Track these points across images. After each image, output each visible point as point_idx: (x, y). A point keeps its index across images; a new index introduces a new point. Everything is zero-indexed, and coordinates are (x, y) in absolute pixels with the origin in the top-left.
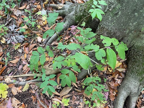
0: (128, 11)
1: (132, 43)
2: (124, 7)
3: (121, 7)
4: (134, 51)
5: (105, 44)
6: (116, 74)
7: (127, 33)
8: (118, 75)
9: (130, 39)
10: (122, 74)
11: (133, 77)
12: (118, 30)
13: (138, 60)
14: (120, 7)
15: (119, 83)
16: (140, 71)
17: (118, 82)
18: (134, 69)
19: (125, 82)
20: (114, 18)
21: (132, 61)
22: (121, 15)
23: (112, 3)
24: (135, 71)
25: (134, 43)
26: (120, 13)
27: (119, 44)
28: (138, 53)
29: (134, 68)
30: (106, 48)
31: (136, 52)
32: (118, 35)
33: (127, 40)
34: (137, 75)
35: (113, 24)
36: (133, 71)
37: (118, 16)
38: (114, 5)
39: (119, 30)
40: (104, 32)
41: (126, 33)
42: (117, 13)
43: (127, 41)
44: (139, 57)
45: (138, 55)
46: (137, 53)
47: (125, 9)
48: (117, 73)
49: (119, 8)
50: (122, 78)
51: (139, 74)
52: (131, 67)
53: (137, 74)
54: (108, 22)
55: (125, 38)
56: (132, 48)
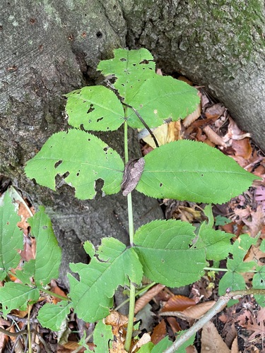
1: (113, 18)
4: (149, 25)
5: (100, 183)
6: (204, 133)
7: (58, 20)
8: (208, 129)
9: (94, 16)
10: (210, 112)
11: (247, 76)
12: (24, 59)
13: (192, 26)
15: (240, 137)
16: (236, 39)
17: (235, 137)
18: (219, 58)
19: (250, 113)
21: (182, 53)
24: (227, 60)
25: (119, 9)
27: (116, 92)
28: (169, 13)
29: (214, 59)
30: (134, 193)
31: (161, 18)
32: (50, 73)
33: (93, 36)
34: (248, 58)
36: (225, 68)
39: (23, 54)
40: (11, 136)
41: (53, 23)
43: (99, 35)
44: (187, 16)
45: (176, 16)
46: (166, 16)
48: (200, 129)
50: (223, 118)
51: (244, 50)
52: (200, 68)
53: (244, 57)
55: (80, 37)
56: (135, 29)
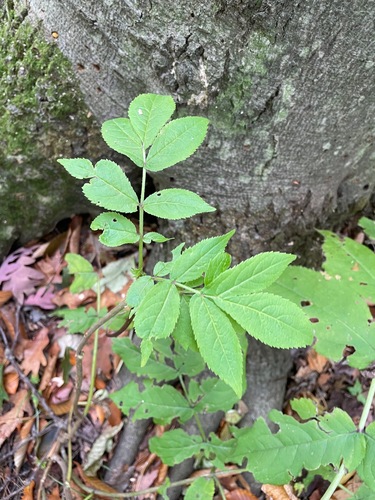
0: (357, 53)
2: (309, 43)
3: (288, 51)
14: (272, 56)
20: (255, 139)
22: (299, 103)
23: (183, 50)
26: (288, 91)
35: (268, 171)
37: (280, 117)
38: (211, 54)
42: (267, 104)
47: (328, 52)
49: (268, 64)
54: (227, 175)
